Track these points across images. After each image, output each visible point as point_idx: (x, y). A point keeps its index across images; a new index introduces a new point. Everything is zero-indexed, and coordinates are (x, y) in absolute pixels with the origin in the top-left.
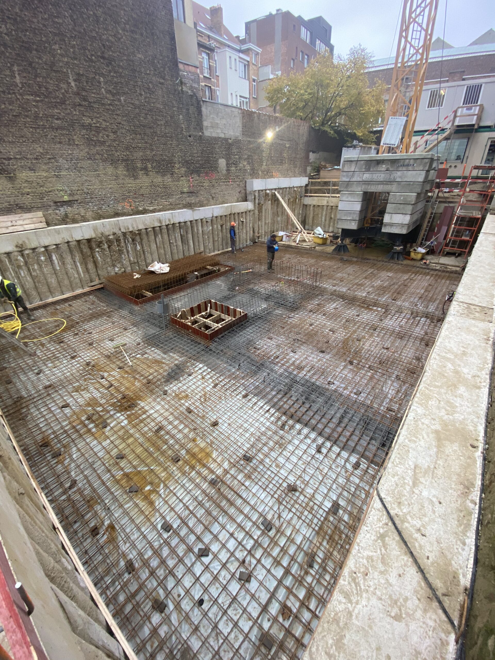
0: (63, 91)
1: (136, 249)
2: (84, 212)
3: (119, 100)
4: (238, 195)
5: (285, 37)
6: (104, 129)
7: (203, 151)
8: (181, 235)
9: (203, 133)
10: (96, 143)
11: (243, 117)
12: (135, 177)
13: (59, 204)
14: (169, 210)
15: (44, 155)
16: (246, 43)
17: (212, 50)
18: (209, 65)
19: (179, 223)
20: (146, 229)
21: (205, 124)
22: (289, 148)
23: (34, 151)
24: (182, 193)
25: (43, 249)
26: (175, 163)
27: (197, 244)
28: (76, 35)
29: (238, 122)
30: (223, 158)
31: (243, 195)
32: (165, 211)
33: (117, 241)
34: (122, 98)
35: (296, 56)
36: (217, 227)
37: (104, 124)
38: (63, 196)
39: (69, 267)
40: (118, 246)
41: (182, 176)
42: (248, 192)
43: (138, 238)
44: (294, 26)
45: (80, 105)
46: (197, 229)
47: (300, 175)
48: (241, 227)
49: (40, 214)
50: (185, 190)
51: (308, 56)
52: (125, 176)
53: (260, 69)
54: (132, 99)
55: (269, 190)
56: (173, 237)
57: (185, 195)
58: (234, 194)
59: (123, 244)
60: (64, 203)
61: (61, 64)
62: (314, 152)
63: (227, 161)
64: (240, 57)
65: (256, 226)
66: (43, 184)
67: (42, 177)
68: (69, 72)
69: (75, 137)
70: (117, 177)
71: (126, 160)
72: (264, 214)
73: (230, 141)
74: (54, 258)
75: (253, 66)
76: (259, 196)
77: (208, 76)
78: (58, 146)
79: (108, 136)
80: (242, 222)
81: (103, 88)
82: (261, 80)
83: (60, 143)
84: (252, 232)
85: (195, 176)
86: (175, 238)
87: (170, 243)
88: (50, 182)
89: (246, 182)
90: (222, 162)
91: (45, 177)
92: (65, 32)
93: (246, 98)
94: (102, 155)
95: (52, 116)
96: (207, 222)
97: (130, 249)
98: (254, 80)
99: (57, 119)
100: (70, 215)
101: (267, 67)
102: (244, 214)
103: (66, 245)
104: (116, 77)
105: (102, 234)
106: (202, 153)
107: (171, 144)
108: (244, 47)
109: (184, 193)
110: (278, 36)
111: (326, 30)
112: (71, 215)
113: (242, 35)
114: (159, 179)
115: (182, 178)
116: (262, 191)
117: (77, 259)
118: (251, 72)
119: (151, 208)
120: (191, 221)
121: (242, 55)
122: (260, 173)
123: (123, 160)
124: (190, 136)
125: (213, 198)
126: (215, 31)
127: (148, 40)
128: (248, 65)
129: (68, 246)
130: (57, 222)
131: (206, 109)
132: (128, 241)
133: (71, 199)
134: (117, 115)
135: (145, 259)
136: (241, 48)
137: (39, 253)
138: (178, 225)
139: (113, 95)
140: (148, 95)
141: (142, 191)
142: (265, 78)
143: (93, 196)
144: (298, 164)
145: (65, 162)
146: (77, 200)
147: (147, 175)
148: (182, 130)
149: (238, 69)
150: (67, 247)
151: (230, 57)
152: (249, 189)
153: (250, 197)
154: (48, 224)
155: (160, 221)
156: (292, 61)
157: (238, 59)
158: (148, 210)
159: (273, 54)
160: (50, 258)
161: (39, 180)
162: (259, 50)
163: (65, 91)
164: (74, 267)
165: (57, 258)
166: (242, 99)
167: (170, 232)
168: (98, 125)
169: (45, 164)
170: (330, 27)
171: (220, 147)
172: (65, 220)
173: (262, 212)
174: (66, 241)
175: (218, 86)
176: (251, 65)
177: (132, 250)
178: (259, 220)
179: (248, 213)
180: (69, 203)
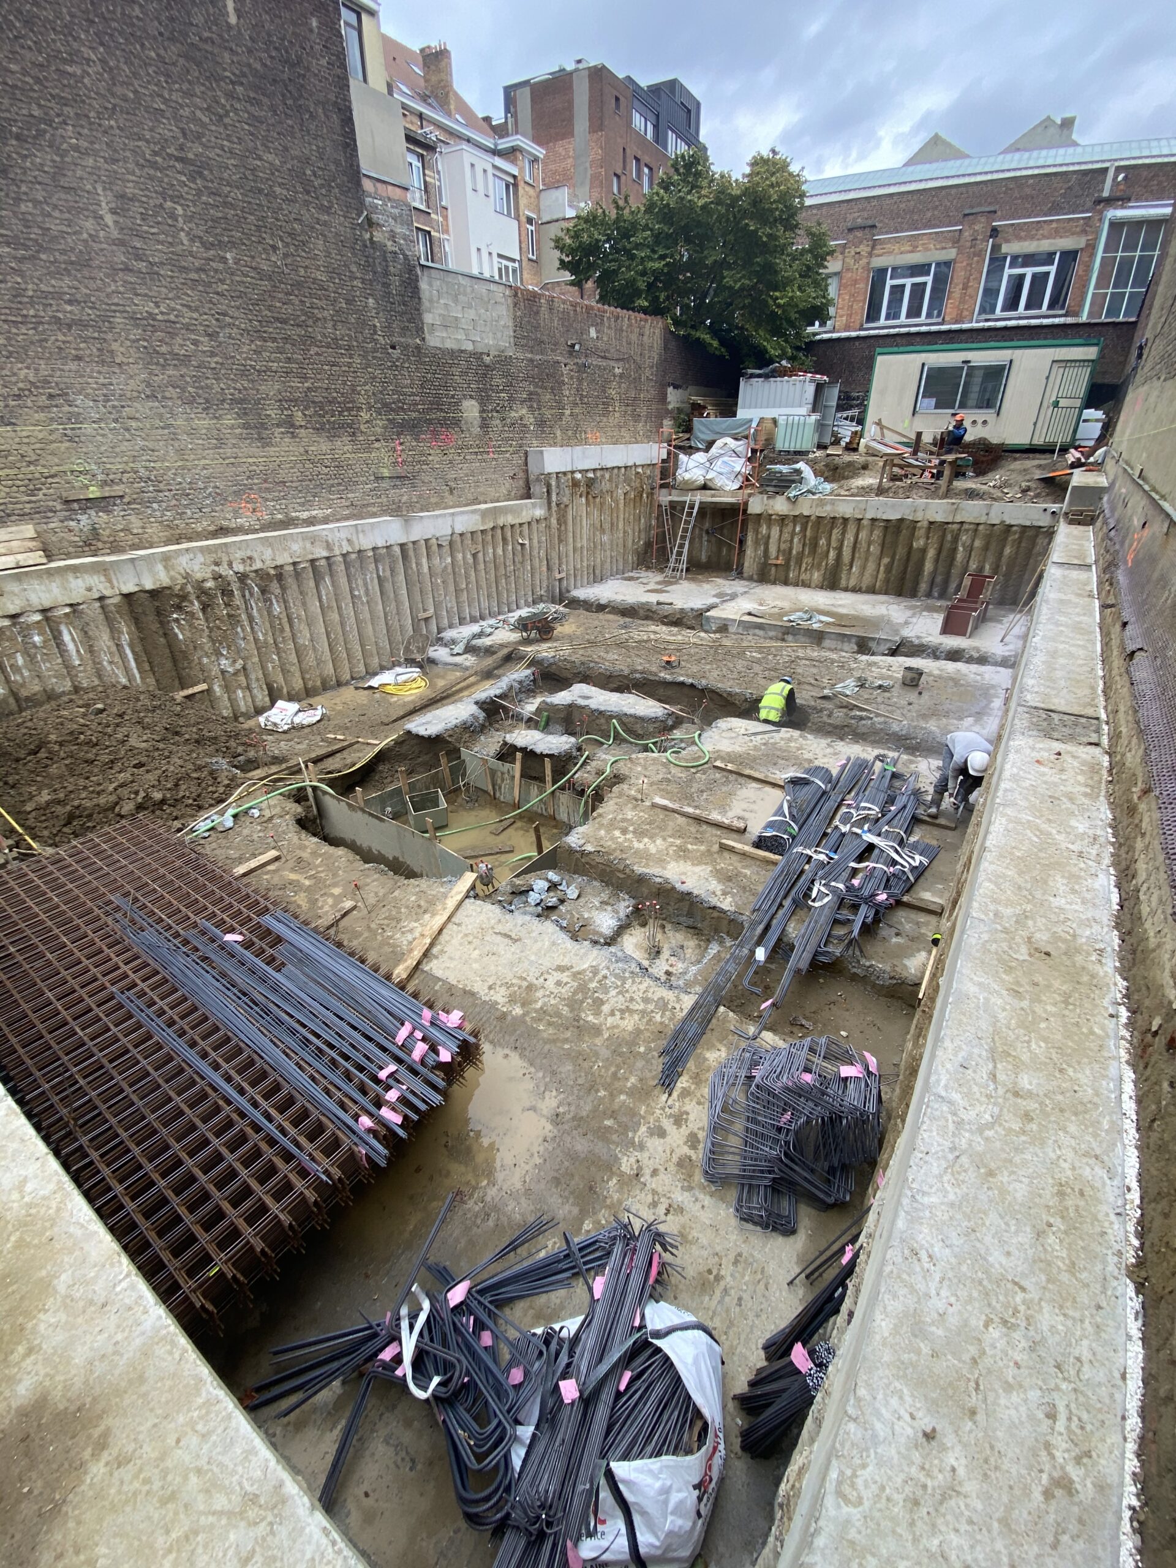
0: (85, 236)
1: (270, 613)
2: (139, 524)
3: (224, 260)
4: (508, 483)
5: (597, 124)
6: (187, 327)
7: (424, 382)
8: (379, 577)
9: (423, 339)
10: (166, 360)
11: (515, 305)
12: (265, 442)
13: (75, 505)
14: (347, 518)
15: (37, 387)
16: (507, 135)
17: (430, 148)
18: (425, 182)
19: (374, 549)
20: (294, 564)
21: (428, 318)
22: (621, 376)
23: (14, 379)
24: (379, 478)
25: (38, 617)
26: (360, 409)
27: (418, 598)
28: (115, 106)
29: (503, 315)
30: (471, 397)
31: (521, 483)
32: (338, 520)
33: (223, 594)
34: (228, 255)
35: (624, 168)
36: (464, 558)
37: (188, 316)
38: (87, 487)
39: (105, 659)
40: (227, 605)
41: (378, 440)
42: (532, 477)
43: (275, 587)
44: (617, 99)
45: (127, 269)
46: (417, 564)
47: (648, 439)
48: (518, 558)
49: (29, 530)
50: (386, 473)
51: (650, 169)
52: (241, 438)
53: (543, 194)
54: (253, 257)
55: (580, 471)
56: (360, 582)
57: (385, 484)
58: (500, 480)
59: (238, 600)
60: (89, 503)
61: (79, 173)
62: (676, 387)
63: (482, 403)
64: (495, 167)
65: (554, 555)
66: (34, 458)
67: (33, 440)
68: (100, 191)
69: (115, 346)
70: (221, 442)
71: (241, 401)
72: (570, 528)
73: (487, 360)
74: (66, 638)
75: (528, 188)
76: (558, 486)
77: (423, 207)
78: (73, 366)
79: (195, 343)
80: (522, 545)
81: (182, 230)
82: (545, 220)
83: (78, 358)
84: (544, 568)
85: (408, 439)
86: (365, 584)
87: (353, 596)
88: (53, 454)
89: (526, 453)
90: (471, 409)
91: (41, 441)
92: (90, 98)
93: (514, 260)
94: (183, 390)
95: (58, 295)
96: (439, 546)
97: (255, 612)
98: (530, 221)
99: (69, 302)
100: (105, 533)
101: (560, 190)
102: (526, 526)
103: (97, 604)
104: (213, 206)
105: (187, 576)
106: (422, 387)
107: (349, 365)
108: (504, 144)
109: (383, 478)
110: (581, 122)
111: (689, 111)
112: (107, 532)
113: (498, 117)
114: (322, 446)
115: (377, 445)
116: (565, 473)
117: (125, 638)
118: (523, 202)
119: (305, 515)
120: (402, 546)
121: (499, 162)
122: (558, 433)
123: (234, 401)
124: (393, 347)
125: (451, 491)
126: (435, 104)
127: (290, 122)
128: (515, 185)
129: (102, 607)
130: (71, 549)
131: (430, 285)
132: (251, 594)
133: (107, 492)
134: (218, 293)
135: (293, 635)
136: (496, 145)
137: (29, 627)
138: (371, 554)
139: (207, 246)
140: (292, 249)
141: (282, 475)
142: (555, 217)
143: (162, 486)
144: (643, 411)
145: (91, 404)
146: (121, 497)
147: (293, 437)
148: (375, 333)
149: (491, 193)
150: (99, 611)
151: (472, 165)
152: (534, 470)
153: (538, 489)
154: (50, 557)
155: (329, 546)
156: (615, 180)
157: (490, 171)
158: (297, 518)
159: (570, 161)
160: (57, 637)
161: (25, 448)
162: (540, 152)
163: (90, 235)
164: (117, 659)
165: (73, 639)
166: (505, 262)
167: (353, 570)
168: (172, 317)
169: (42, 409)
170: (698, 104)
171: (464, 373)
172: (91, 543)
173: (565, 523)
174: (97, 596)
175: (447, 232)
176: (521, 184)
177: (261, 616)
178: (560, 541)
179: (534, 526)
180: (103, 503)
